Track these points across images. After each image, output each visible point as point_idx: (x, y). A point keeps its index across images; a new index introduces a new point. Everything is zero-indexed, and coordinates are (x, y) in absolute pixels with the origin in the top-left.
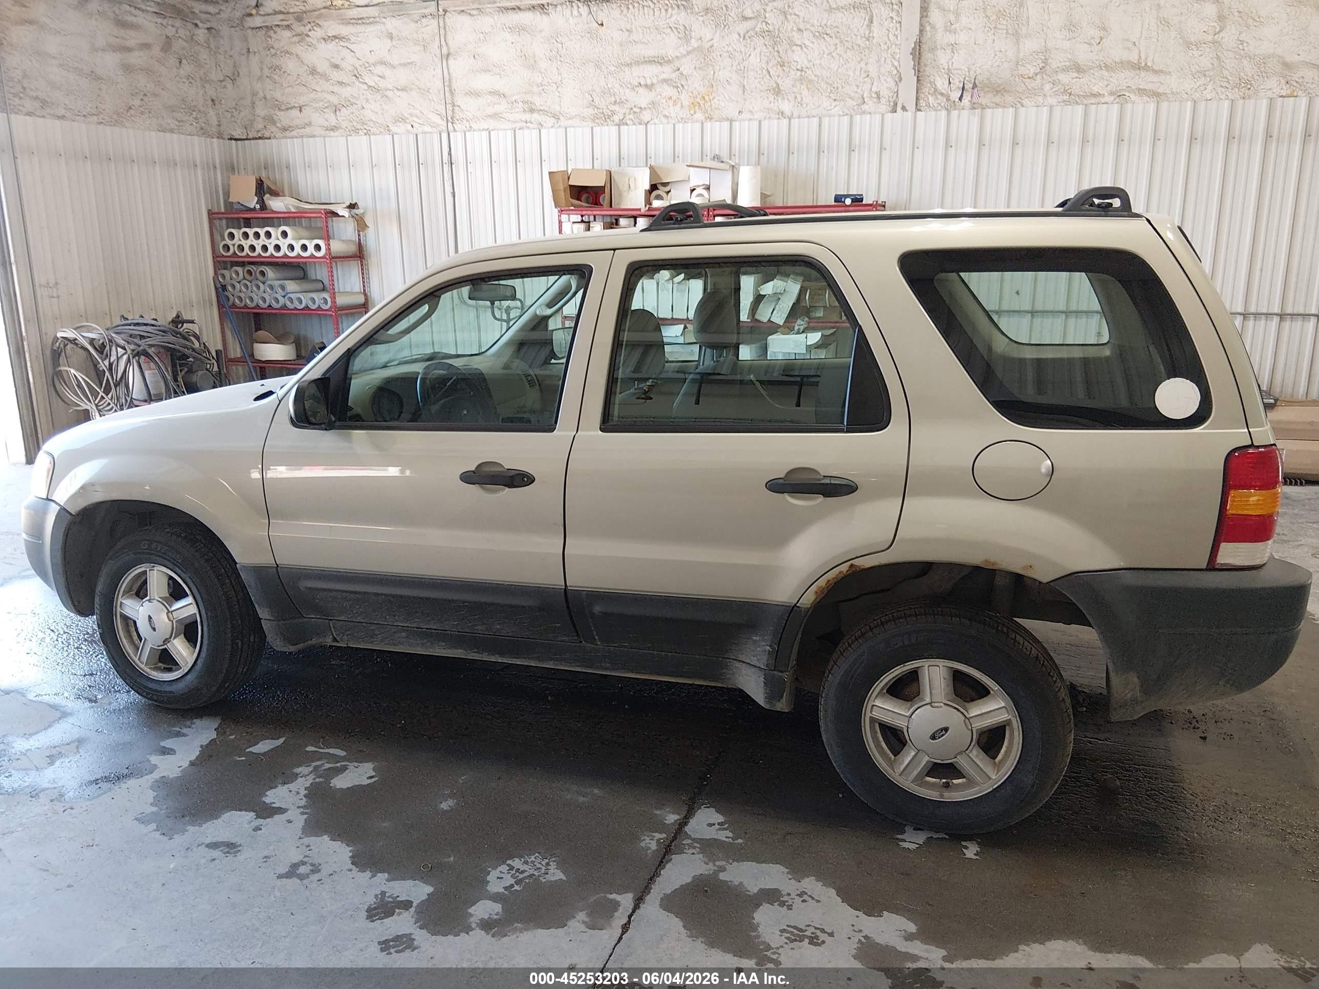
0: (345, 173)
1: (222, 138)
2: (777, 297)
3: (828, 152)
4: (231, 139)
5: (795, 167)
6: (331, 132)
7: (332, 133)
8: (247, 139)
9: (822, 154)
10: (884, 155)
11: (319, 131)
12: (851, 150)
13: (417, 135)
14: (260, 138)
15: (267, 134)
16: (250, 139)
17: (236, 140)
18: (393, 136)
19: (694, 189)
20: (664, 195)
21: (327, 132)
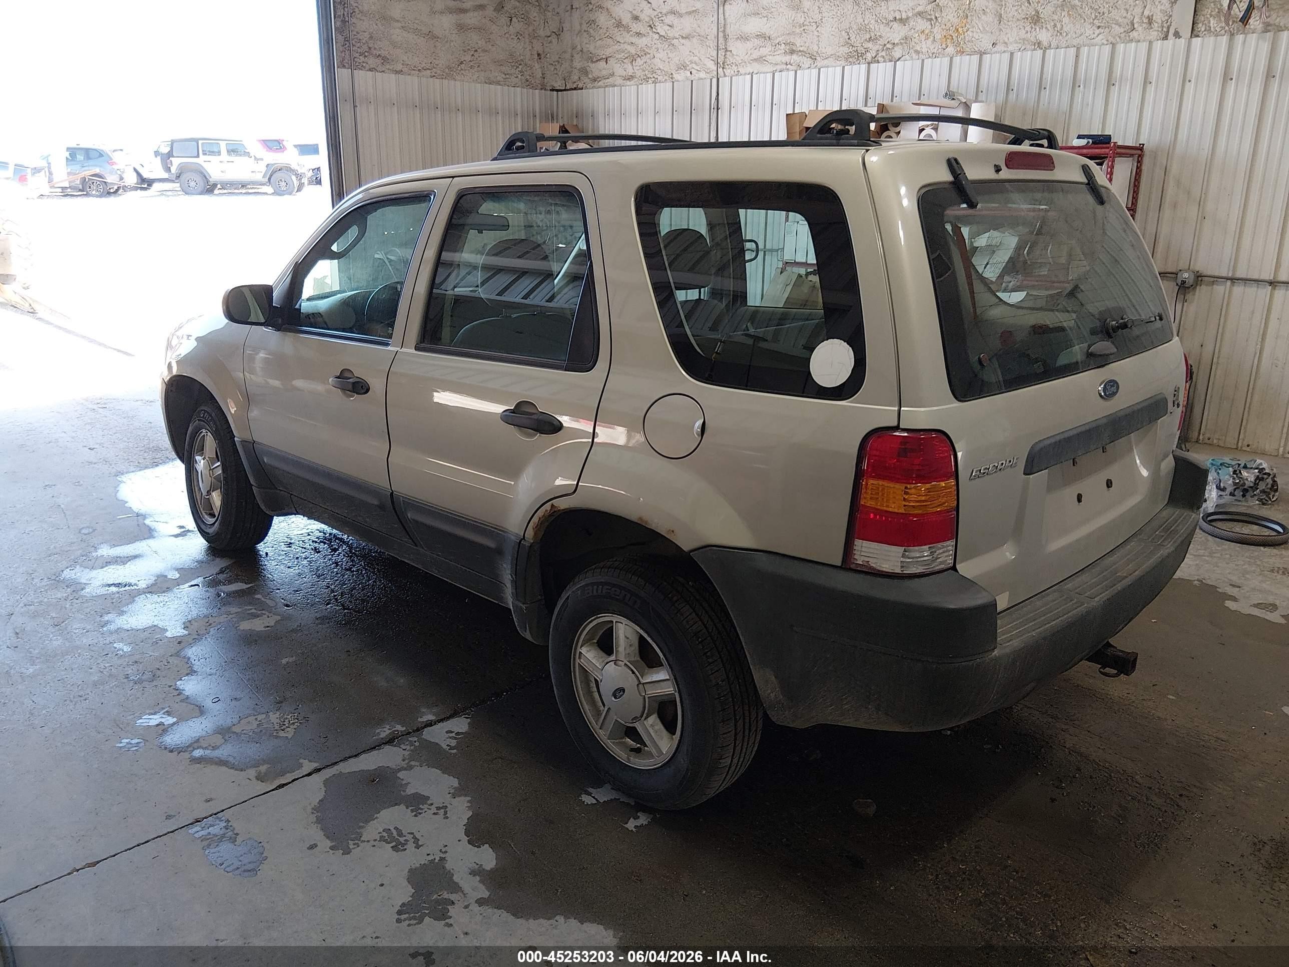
0: (634, 120)
1: (545, 90)
2: (992, 249)
3: (1084, 87)
4: (552, 90)
5: (1046, 104)
6: (628, 81)
7: (628, 83)
8: (565, 90)
9: (1077, 88)
10: (1148, 89)
11: (619, 81)
12: (1110, 83)
13: (692, 81)
14: (575, 89)
15: (580, 86)
16: (568, 90)
17: (557, 91)
18: (673, 82)
19: (923, 129)
20: (894, 135)
21: (625, 81)
